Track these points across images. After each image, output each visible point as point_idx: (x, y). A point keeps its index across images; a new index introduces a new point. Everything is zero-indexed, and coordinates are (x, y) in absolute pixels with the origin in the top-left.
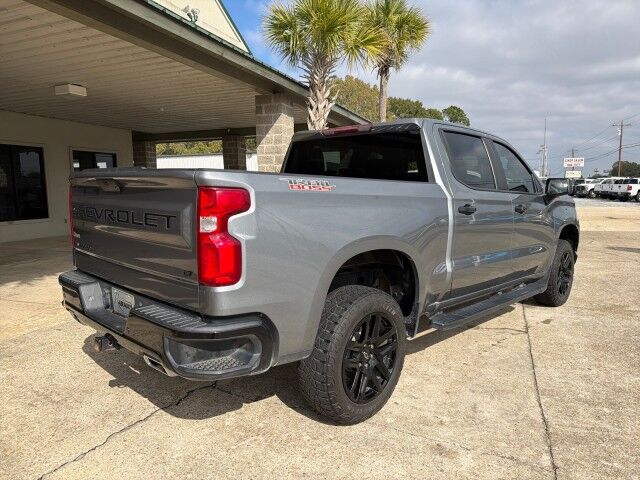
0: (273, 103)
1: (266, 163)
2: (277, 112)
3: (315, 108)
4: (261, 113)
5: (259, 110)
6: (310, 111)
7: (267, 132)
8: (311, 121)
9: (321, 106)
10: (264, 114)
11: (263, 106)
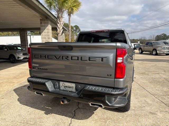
0: (46, 21)
1: (44, 39)
2: (48, 24)
3: (59, 24)
4: (42, 24)
5: (41, 23)
6: (58, 24)
7: (44, 30)
8: (58, 27)
9: (61, 23)
10: (43, 24)
11: (43, 22)
